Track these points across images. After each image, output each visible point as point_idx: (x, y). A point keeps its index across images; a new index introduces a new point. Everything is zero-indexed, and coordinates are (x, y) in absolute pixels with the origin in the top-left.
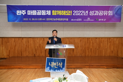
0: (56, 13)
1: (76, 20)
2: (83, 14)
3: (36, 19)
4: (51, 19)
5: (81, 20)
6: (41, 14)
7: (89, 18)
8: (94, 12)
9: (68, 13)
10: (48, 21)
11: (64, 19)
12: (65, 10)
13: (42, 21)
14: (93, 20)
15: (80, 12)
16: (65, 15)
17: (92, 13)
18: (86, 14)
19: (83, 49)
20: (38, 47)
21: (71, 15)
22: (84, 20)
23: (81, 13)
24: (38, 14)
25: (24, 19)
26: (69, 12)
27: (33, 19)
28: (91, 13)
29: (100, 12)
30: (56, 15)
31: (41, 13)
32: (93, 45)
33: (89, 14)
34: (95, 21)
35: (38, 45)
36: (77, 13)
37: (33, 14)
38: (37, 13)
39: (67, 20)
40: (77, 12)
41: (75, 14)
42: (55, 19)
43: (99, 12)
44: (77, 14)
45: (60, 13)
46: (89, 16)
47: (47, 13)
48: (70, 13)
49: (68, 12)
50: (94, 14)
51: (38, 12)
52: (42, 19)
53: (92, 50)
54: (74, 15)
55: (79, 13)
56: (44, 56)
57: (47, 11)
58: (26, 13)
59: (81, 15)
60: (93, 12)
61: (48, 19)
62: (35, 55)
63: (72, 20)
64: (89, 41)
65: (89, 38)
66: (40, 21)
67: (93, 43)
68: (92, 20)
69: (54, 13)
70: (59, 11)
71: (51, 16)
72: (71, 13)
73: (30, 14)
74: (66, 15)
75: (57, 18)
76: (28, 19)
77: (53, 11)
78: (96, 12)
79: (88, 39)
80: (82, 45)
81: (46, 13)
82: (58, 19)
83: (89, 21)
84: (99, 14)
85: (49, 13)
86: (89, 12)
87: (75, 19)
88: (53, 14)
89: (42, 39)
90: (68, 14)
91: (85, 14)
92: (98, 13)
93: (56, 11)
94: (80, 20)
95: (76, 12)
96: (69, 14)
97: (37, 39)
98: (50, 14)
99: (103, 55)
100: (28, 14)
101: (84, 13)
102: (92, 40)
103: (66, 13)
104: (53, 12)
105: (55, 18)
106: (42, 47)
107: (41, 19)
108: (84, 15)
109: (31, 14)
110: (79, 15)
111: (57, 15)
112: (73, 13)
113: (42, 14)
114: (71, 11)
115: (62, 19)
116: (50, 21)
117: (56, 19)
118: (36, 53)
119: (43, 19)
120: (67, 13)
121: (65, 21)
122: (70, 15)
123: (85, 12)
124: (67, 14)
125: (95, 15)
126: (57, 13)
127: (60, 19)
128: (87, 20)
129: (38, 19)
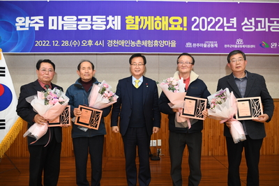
0: (137, 22)
1: (202, 45)
2: (222, 26)
3: (75, 43)
4: (123, 43)
5: (216, 45)
6: (89, 28)
7: (240, 41)
8: (257, 22)
9: (176, 23)
10: (113, 49)
11: (164, 42)
12: (165, 16)
13: (94, 48)
14: (252, 46)
15: (211, 20)
16: (165, 31)
17: (249, 25)
18: (232, 27)
19: (218, 134)
21: (185, 29)
22: (226, 46)
23: (217, 23)
24: (80, 28)
25: (38, 43)
26: (177, 21)
27: (66, 43)
28: (246, 24)
29: (273, 22)
30: (137, 28)
31: (92, 25)
33: (239, 26)
34: (260, 48)
36: (202, 23)
37: (65, 28)
38: (78, 25)
39: (173, 44)
40: (203, 20)
41: (197, 26)
42: (133, 43)
43: (270, 22)
44: (203, 27)
45: (151, 23)
46: (240, 33)
47: (110, 25)
48: (182, 25)
49: (174, 21)
50: (256, 27)
51: (80, 20)
52: (94, 43)
54: (193, 29)
55: (209, 23)
57: (110, 18)
58: (43, 25)
59: (217, 29)
60: (253, 20)
61: (111, 43)
63: (189, 45)
66: (87, 49)
68: (249, 46)
69: (133, 23)
70: (146, 18)
71: (124, 33)
72: (185, 25)
73: (55, 28)
74: (170, 29)
75: (141, 40)
76: (51, 43)
77: (129, 19)
78: (261, 22)
81: (106, 25)
82: (145, 43)
84: (269, 27)
85: (115, 23)
86: (239, 22)
87: (197, 43)
88: (128, 28)
90: (176, 26)
91: (228, 27)
92: (267, 24)
93: (137, 17)
94: (212, 46)
95: (199, 20)
96: (179, 28)
98: (118, 27)
99: (276, 153)
100: (50, 27)
101: (225, 24)
103: (170, 25)
104: (127, 22)
105: (135, 40)
107: (90, 43)
108: (226, 29)
109: (60, 28)
110: (209, 29)
111: (141, 30)
112: (190, 23)
113: (94, 28)
114: (185, 18)
115: (156, 43)
116: (120, 49)
117: (139, 41)
119: (97, 44)
120: (171, 22)
121: (167, 49)
122: (181, 29)
123: (228, 22)
124: (172, 28)
125: (259, 29)
126: (140, 23)
127: (149, 41)
128: (233, 46)
129: (81, 44)
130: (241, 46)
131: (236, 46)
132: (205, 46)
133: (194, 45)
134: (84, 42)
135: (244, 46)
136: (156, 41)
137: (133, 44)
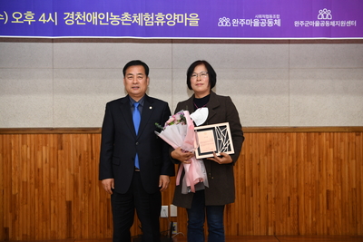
1: (249, 22)
4: (94, 18)
5: (278, 23)
7: (325, 13)
10: (75, 29)
11: (176, 16)
13: (37, 28)
14: (350, 23)
19: (286, 194)
20: (25, 184)
22: (296, 23)
32: (339, 170)
35: (25, 177)
39: (194, 21)
42: (115, 18)
52: (36, 17)
53: (336, 202)
56: (62, 235)
61: (71, 18)
62: (6, 230)
63: (224, 22)
64: (315, 150)
65: (319, 131)
67: (338, 161)
68: (343, 23)
75: (131, 13)
79: (308, 140)
80: (278, 173)
82: (139, 19)
83: (327, 31)
87: (239, 17)
89: (52, 139)
94: (270, 23)
97: (19, 137)
102: (332, 145)
105: (119, 13)
106: (51, 185)
107: (29, 17)
115: (160, 19)
116: (90, 29)
117: (126, 15)
118: (15, 218)
119: (43, 19)
121: (181, 29)
127: (147, 15)
128: (312, 23)
129: (11, 18)
130: (327, 24)
131: (317, 24)
132: (256, 24)
133: (235, 22)
134: (17, 16)
135: (333, 24)
136: (160, 15)
137: (115, 20)
